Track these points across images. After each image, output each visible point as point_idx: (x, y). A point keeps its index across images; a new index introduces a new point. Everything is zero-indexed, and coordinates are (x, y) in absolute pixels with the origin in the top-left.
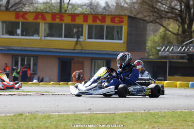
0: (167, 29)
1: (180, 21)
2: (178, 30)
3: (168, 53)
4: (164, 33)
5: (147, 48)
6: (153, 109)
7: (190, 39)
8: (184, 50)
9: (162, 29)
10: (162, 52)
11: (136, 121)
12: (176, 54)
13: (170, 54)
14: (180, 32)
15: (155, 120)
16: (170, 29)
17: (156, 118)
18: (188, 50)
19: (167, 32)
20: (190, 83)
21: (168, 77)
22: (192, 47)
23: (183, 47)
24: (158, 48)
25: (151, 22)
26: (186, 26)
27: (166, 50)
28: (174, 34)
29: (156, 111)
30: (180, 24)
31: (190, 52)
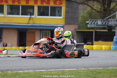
0: (92, 8)
1: (102, 3)
2: (101, 9)
3: (94, 25)
4: (90, 11)
5: (79, 22)
6: (91, 67)
7: (109, 15)
8: (105, 23)
9: (89, 9)
10: (90, 24)
11: (80, 76)
12: (100, 26)
13: (96, 26)
14: (102, 10)
15: (94, 76)
16: (95, 9)
17: (94, 74)
18: (108, 23)
19: (93, 10)
20: (112, 46)
21: (94, 42)
22: (110, 21)
23: (104, 21)
24: (87, 22)
25: (82, 3)
26: (106, 6)
27: (93, 23)
28: (98, 12)
29: (93, 68)
30: (101, 5)
31: (110, 24)
